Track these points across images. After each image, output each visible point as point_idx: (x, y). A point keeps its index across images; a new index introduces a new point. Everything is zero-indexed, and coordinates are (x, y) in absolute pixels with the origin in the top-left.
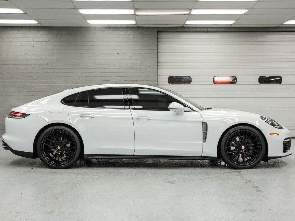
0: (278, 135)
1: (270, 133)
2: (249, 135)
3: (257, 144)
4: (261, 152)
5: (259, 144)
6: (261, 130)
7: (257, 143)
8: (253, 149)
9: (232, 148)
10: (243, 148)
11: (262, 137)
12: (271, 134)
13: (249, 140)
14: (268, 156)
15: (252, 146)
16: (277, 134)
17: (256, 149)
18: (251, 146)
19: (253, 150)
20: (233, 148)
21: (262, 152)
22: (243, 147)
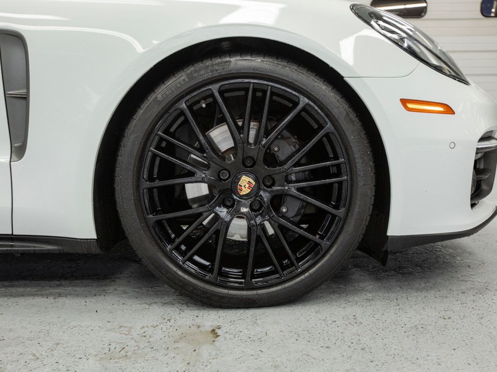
0: (449, 110)
1: (404, 102)
2: (279, 110)
3: (327, 168)
4: (348, 212)
5: (338, 166)
6: (350, 81)
7: (329, 159)
8: (303, 196)
9: (188, 186)
10: (245, 191)
11: (358, 124)
12: (410, 106)
13: (282, 143)
14: (390, 233)
15: (301, 176)
16: (441, 109)
17: (323, 193)
18: (293, 178)
19: (302, 200)
20: (195, 190)
21: (356, 209)
22: (246, 184)
